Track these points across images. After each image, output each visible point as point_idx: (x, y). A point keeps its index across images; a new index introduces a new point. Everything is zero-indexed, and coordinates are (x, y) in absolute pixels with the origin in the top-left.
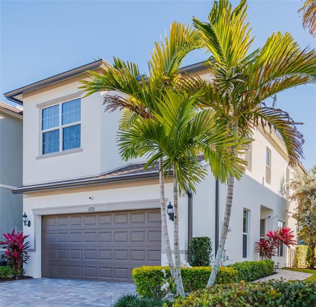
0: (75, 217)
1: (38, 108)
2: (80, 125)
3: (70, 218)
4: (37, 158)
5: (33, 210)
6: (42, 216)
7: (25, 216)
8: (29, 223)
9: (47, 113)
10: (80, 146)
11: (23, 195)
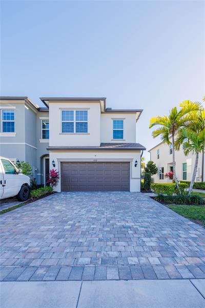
1: (60, 110)
2: (87, 123)
4: (60, 134)
5: (57, 159)
6: (61, 162)
7: (53, 162)
8: (54, 165)
9: (65, 113)
10: (87, 132)
11: (49, 151)
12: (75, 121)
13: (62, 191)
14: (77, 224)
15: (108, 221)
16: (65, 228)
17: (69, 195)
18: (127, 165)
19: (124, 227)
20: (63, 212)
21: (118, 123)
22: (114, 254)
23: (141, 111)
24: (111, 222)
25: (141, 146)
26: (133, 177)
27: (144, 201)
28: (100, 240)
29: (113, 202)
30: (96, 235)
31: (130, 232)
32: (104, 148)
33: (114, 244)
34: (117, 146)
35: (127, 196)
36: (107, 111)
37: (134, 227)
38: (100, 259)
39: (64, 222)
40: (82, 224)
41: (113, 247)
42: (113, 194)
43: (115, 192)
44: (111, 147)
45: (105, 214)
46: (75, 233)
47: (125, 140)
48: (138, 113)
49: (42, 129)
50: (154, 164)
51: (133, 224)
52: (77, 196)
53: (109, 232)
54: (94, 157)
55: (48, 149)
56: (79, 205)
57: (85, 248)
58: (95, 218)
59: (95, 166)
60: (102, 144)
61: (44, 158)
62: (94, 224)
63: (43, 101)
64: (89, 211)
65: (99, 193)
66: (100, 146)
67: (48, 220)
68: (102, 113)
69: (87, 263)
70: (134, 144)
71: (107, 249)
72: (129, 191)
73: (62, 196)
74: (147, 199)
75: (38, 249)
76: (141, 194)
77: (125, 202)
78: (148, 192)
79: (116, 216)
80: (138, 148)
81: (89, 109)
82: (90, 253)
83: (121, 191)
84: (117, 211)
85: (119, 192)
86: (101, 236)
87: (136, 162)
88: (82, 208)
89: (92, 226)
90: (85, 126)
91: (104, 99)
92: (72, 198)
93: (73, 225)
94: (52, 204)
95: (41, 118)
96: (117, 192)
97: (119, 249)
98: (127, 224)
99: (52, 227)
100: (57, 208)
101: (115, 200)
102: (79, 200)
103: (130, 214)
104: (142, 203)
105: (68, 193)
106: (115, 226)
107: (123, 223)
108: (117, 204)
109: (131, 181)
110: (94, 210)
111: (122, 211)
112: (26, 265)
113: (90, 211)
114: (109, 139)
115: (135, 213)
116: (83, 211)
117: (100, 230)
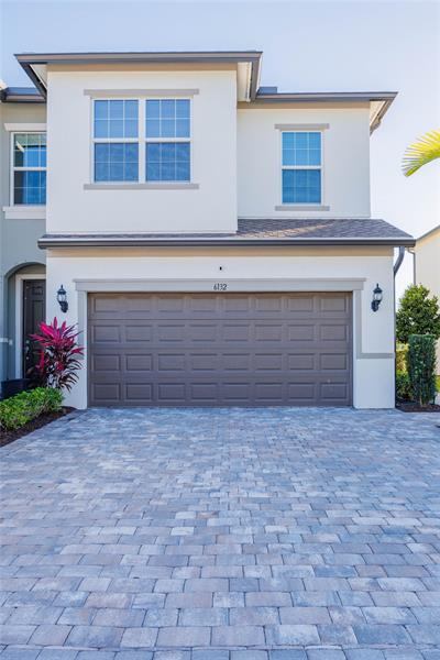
0: (167, 298)
1: (88, 97)
2: (188, 143)
3: (154, 301)
4: (86, 187)
5: (76, 281)
6: (89, 294)
7: (62, 292)
8: (64, 306)
9: (106, 110)
10: (187, 177)
11: (47, 251)
12: (142, 139)
13: (91, 404)
14: (212, 522)
15: (319, 510)
16: (175, 532)
17: (124, 420)
18: (339, 303)
19: (389, 533)
20: (137, 481)
21: (302, 143)
22: (388, 614)
23: (387, 98)
24: (333, 514)
25: (395, 231)
26: (365, 350)
27: (423, 440)
28: (320, 572)
29: (306, 444)
30: (298, 556)
31: (415, 547)
32: (252, 236)
33: (375, 584)
34: (302, 230)
35: (351, 422)
36: (260, 97)
37: (423, 531)
38: (351, 630)
39: (163, 515)
40: (229, 521)
41: (375, 594)
42: (293, 416)
43: (294, 409)
44: (281, 235)
45: (298, 487)
46: (220, 549)
47: (327, 209)
48: (376, 106)
49: (13, 169)
50: (429, 297)
51: (415, 522)
52: (160, 423)
53: (341, 547)
54: (216, 275)
55: (43, 246)
56: (184, 457)
57: (282, 598)
58: (268, 501)
59: (219, 306)
60: (244, 225)
61: (19, 279)
62: (272, 521)
63: (27, 66)
64: (231, 478)
65: (238, 414)
66: (239, 233)
67: (97, 507)
68: (241, 105)
69: (309, 639)
70: (364, 222)
71: (356, 600)
72: (350, 404)
73: (101, 422)
74: (431, 435)
75: (120, 598)
76: (400, 415)
77: (351, 447)
78: (424, 410)
79: (339, 493)
80: (383, 241)
81: (196, 92)
82: (306, 610)
83: (318, 404)
84: (338, 479)
85: (314, 410)
86: (317, 559)
87: (378, 291)
88: (202, 467)
89: (270, 529)
90: (179, 156)
91: (253, 58)
92: (143, 429)
93: (199, 524)
94: (78, 454)
95: (9, 127)
96: (305, 409)
97: (401, 598)
98: (392, 522)
99: (129, 531)
100: (108, 466)
101: (309, 437)
102: (173, 437)
103: (389, 487)
104: (421, 450)
105: (118, 411)
106: (353, 529)
107: (377, 519)
108: (324, 451)
109: (360, 366)
110: (250, 475)
111: (353, 478)
112: (110, 645)
113: (238, 478)
114: (269, 203)
115: (405, 483)
116: (210, 479)
117: (304, 541)
